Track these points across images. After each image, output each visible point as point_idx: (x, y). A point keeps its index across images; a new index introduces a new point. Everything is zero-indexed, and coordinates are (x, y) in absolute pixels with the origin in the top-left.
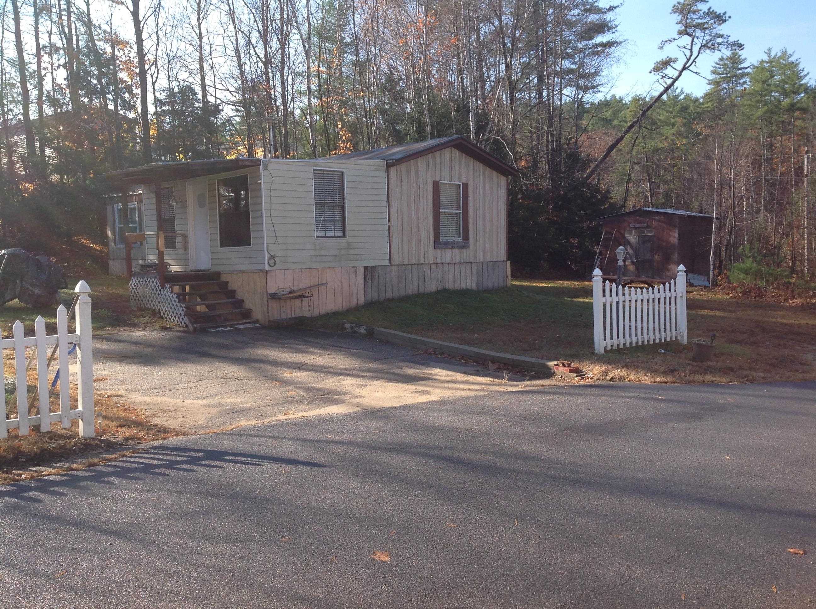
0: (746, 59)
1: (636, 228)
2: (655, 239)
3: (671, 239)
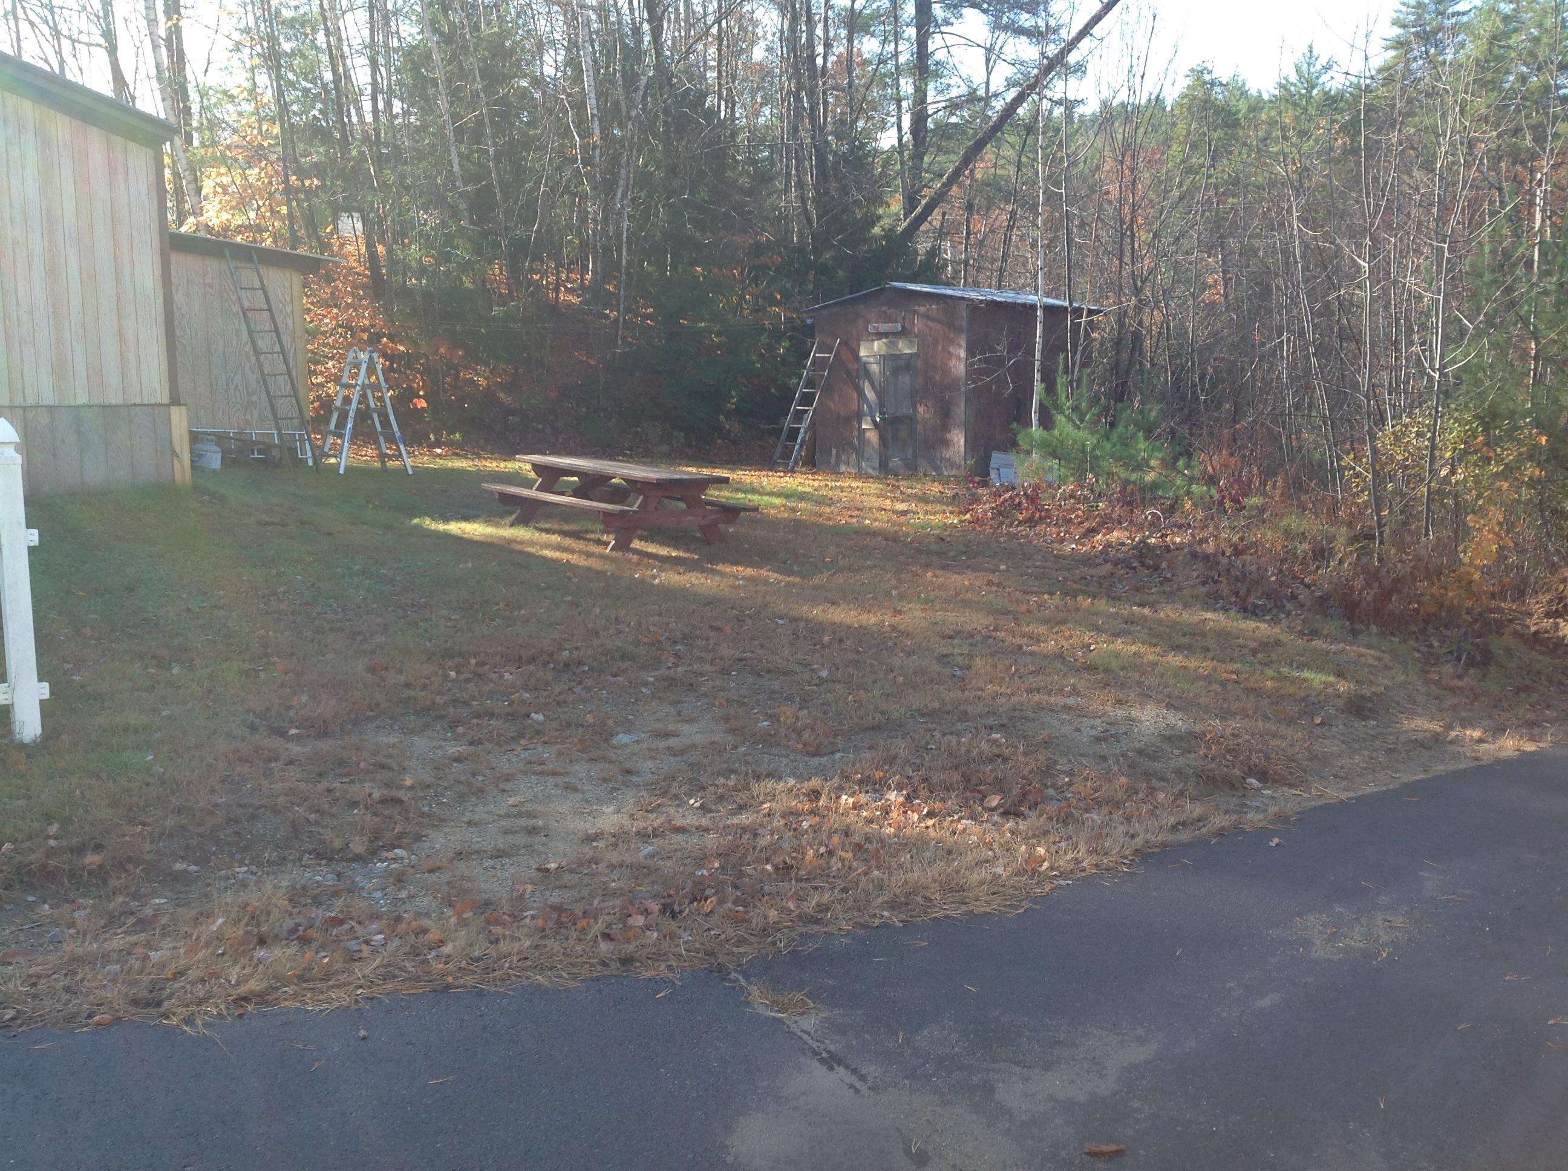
1: (880, 335)
2: (919, 363)
3: (953, 362)
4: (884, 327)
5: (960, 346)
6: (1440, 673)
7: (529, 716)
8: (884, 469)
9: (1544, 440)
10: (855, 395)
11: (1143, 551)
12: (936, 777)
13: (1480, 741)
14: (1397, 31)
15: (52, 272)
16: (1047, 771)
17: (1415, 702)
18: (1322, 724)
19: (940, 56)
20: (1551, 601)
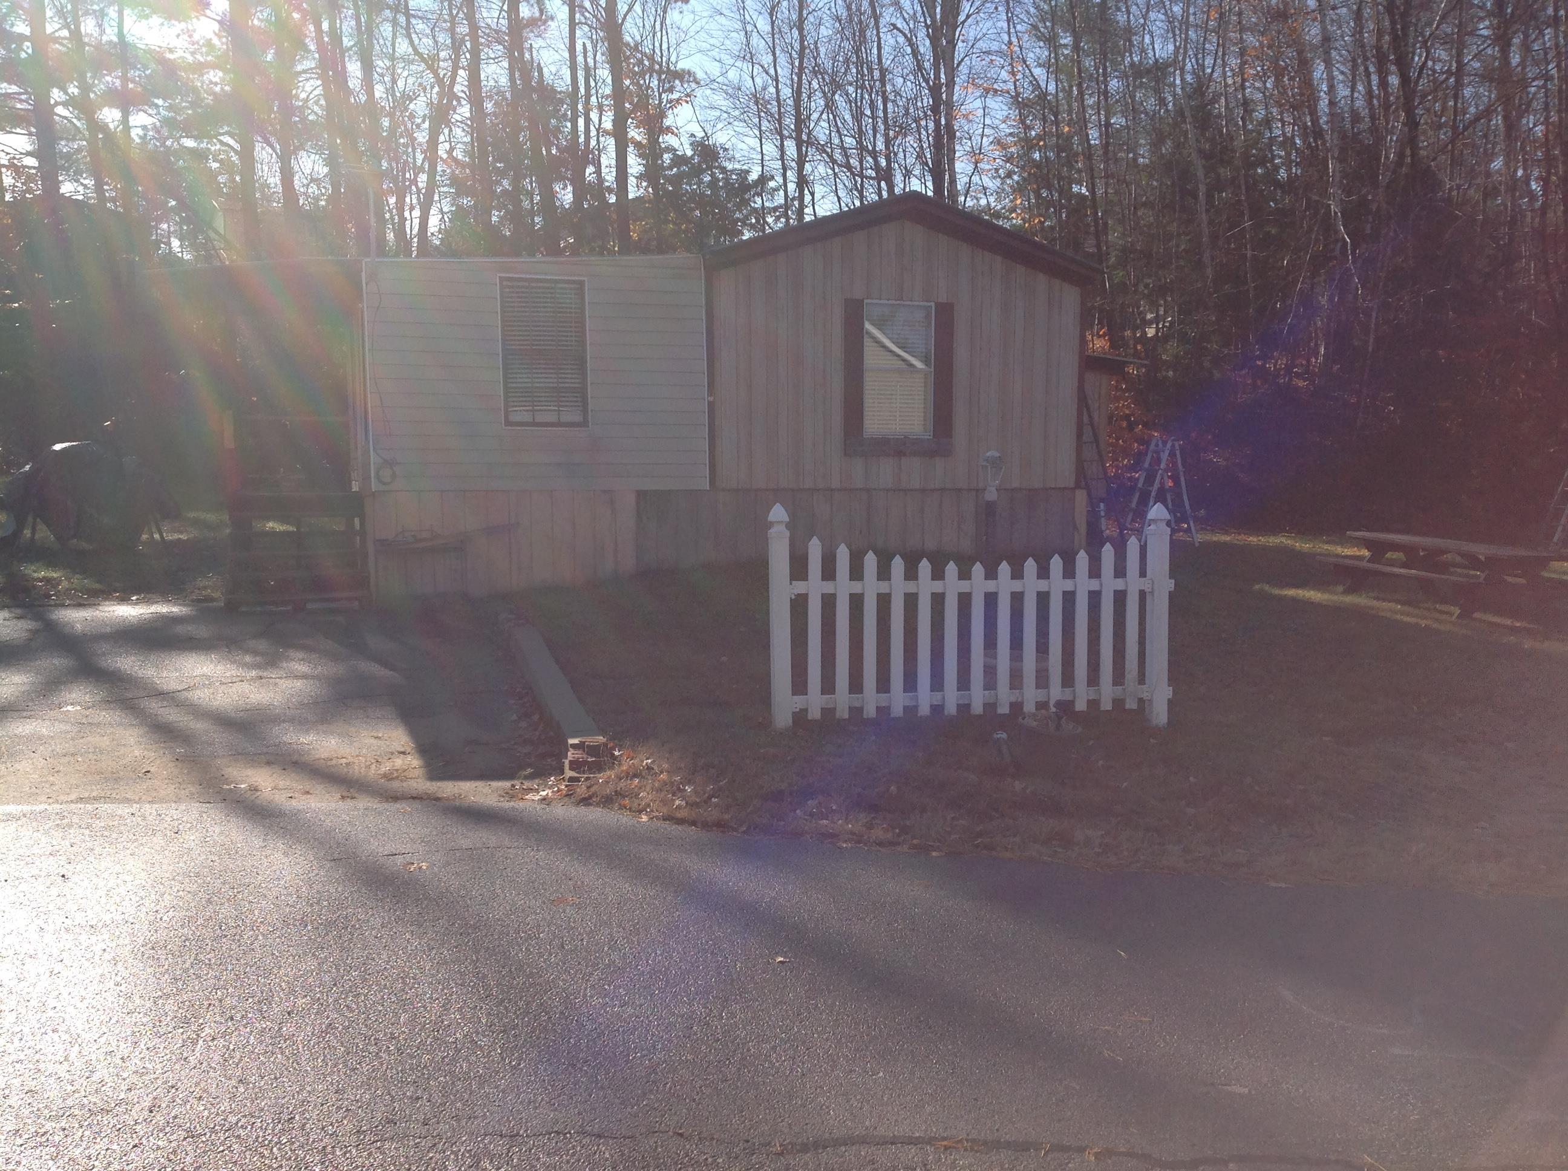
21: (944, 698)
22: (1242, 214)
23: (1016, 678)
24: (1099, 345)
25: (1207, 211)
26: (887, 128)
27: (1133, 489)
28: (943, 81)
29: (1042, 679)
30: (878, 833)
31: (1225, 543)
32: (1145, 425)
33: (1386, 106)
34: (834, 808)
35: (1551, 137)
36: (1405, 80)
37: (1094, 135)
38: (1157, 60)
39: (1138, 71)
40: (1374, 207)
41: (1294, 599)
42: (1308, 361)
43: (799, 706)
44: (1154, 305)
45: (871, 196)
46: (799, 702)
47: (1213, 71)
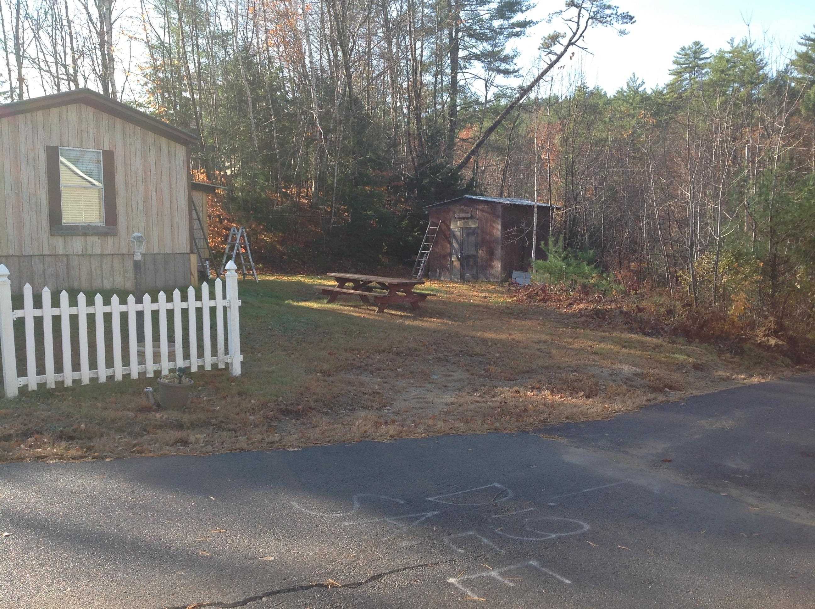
0: (707, 49)
1: (460, 219)
2: (479, 231)
3: (495, 231)
4: (462, 215)
5: (498, 224)
6: (725, 357)
7: (396, 370)
8: (463, 279)
9: (762, 264)
10: (448, 245)
11: (597, 312)
12: (559, 387)
13: (744, 379)
14: (675, 67)
15: (146, 199)
16: (596, 384)
17: (717, 366)
18: (686, 372)
19: (462, 83)
20: (766, 330)
21: (114, 372)
22: (271, 115)
23: (157, 357)
24: (201, 177)
25: (253, 111)
26: (73, 53)
27: (223, 254)
28: (105, 30)
29: (172, 357)
30: (73, 452)
31: (272, 281)
32: (228, 220)
33: (337, 66)
34: (45, 440)
35: (410, 88)
36: (345, 54)
37: (192, 66)
38: (222, 31)
39: (213, 36)
40: (333, 116)
41: (304, 307)
42: (307, 190)
43: (23, 383)
44: (229, 159)
45: (64, 88)
46: (22, 381)
47: (252, 40)
